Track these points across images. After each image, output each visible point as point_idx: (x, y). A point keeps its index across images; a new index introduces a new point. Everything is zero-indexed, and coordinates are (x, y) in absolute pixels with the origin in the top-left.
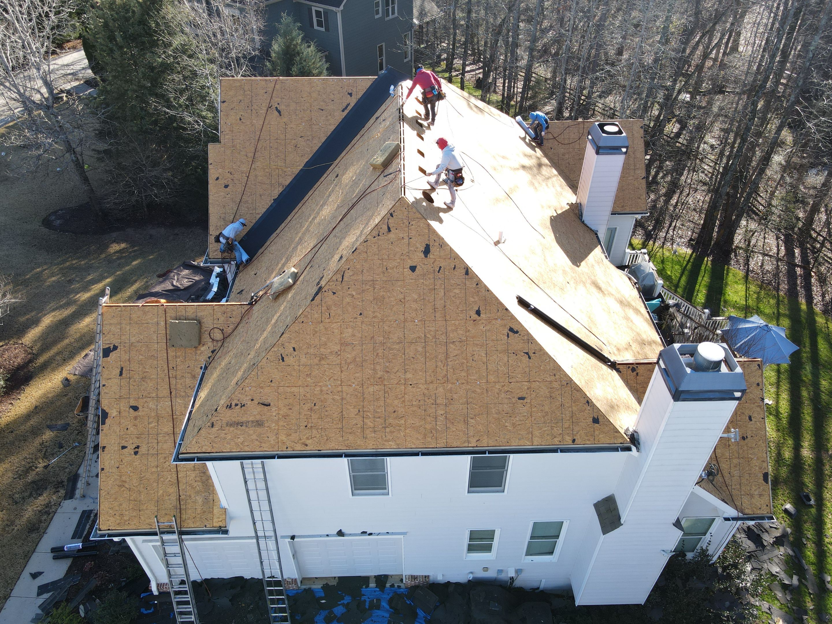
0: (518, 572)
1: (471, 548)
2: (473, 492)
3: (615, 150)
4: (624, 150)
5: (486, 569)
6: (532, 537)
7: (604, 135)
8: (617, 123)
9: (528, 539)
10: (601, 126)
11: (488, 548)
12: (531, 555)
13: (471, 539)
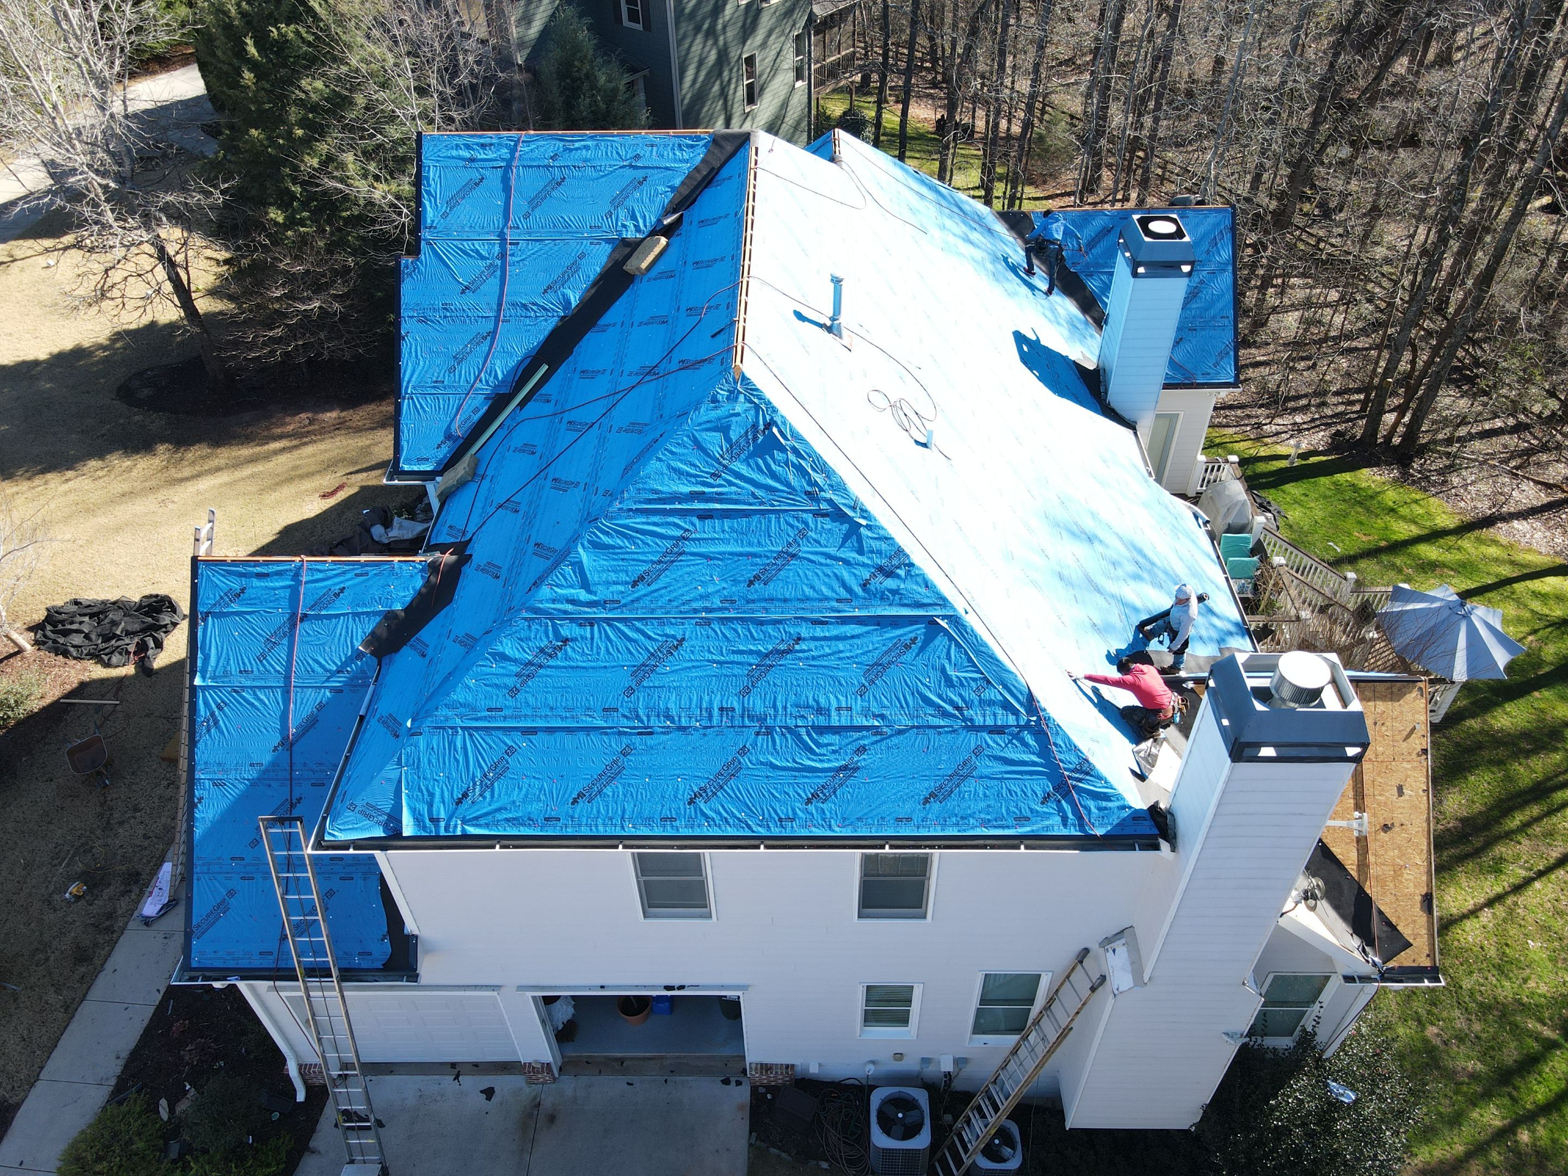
0: (958, 1062)
1: (870, 1018)
2: (869, 917)
3: (1167, 268)
4: (1186, 269)
5: (899, 1056)
6: (983, 1001)
7: (1147, 239)
8: (1175, 216)
9: (975, 1003)
10: (1144, 222)
11: (903, 1019)
12: (984, 1033)
13: (868, 1001)
